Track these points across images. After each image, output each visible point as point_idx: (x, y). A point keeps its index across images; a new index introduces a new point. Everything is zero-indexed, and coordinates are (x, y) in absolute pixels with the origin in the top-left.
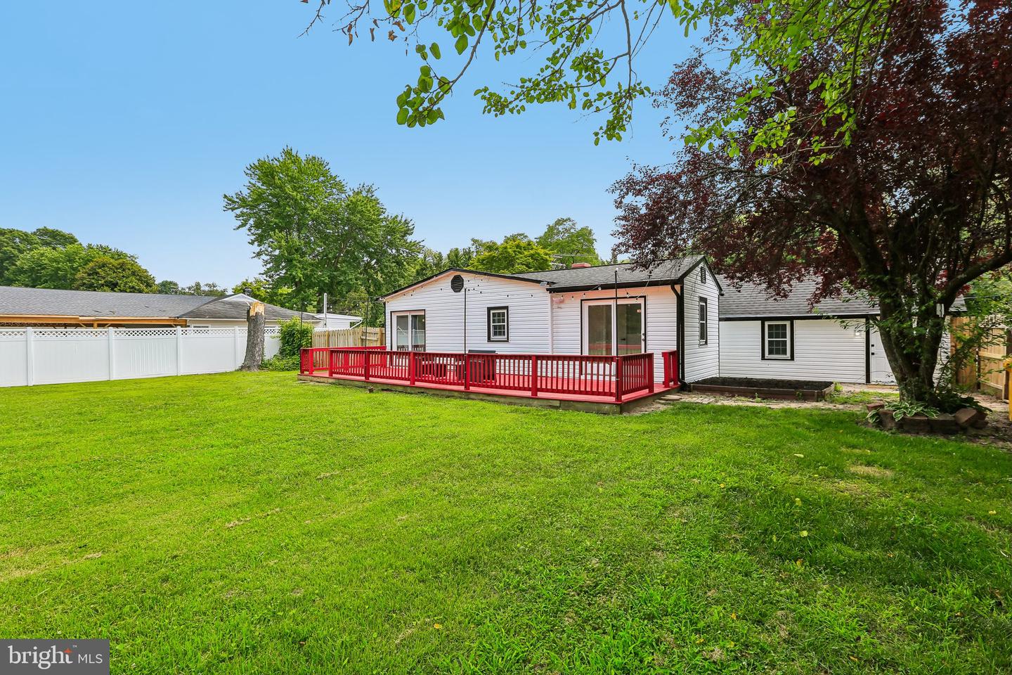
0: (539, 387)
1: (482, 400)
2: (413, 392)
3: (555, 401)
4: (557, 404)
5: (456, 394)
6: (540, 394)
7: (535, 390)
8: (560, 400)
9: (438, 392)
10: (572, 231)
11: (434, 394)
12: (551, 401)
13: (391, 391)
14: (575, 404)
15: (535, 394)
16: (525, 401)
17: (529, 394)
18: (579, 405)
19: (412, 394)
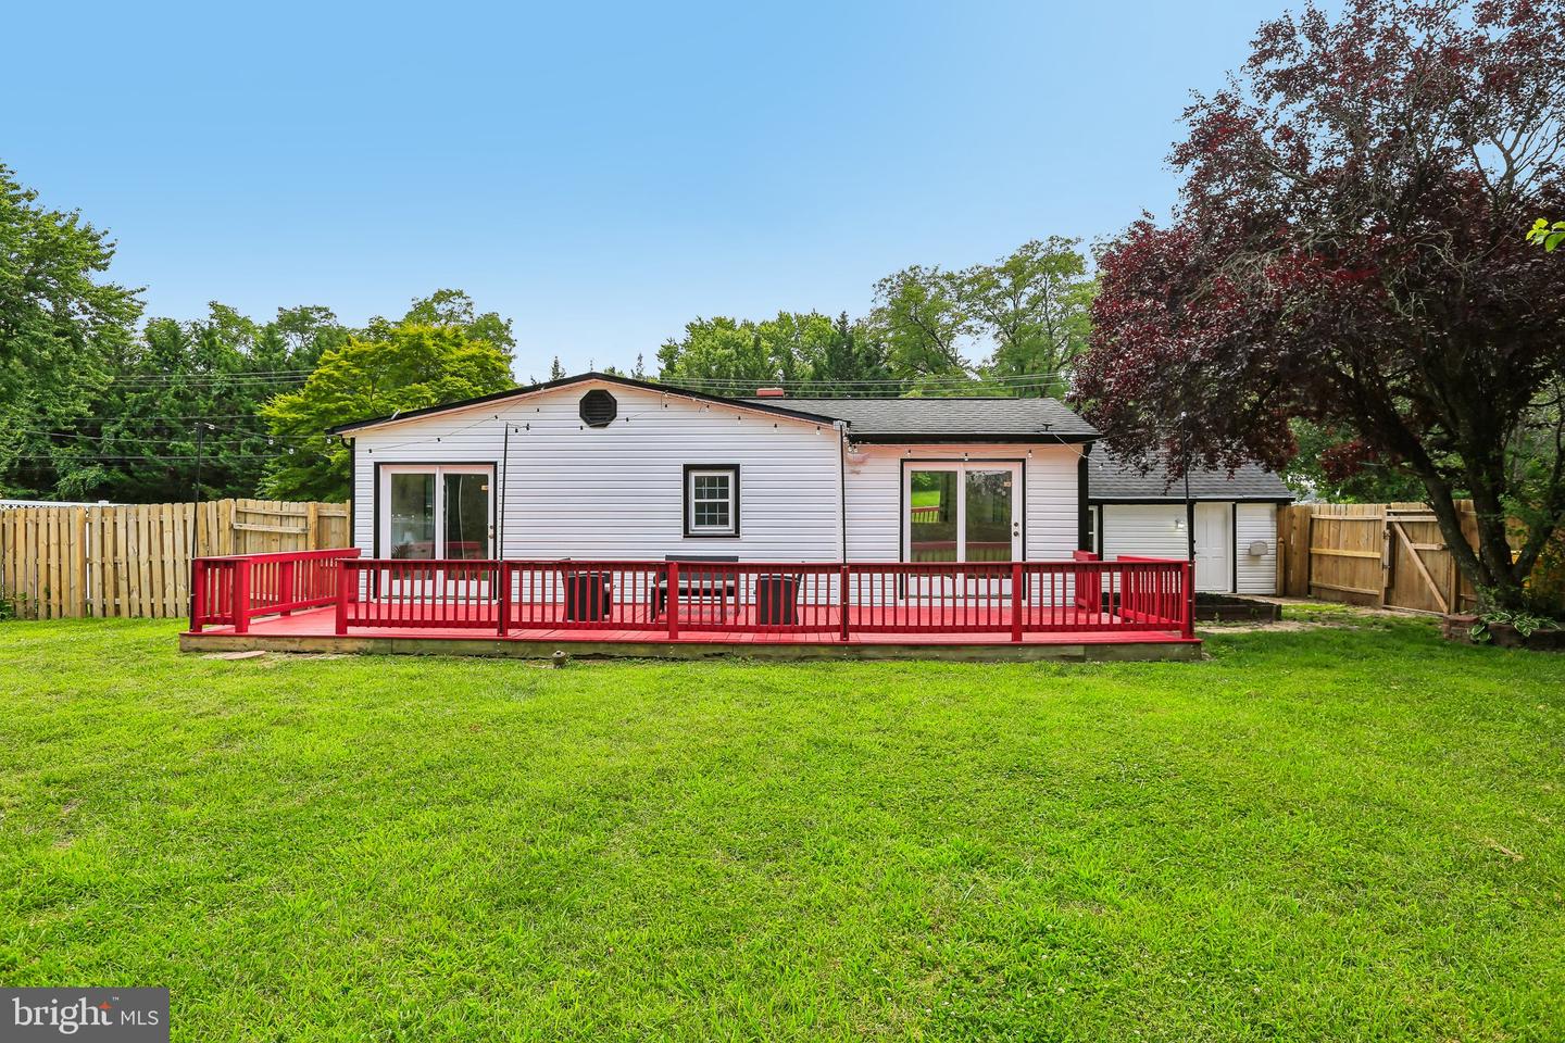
0: (1025, 622)
1: (895, 658)
2: (685, 655)
3: (1075, 648)
4: (1080, 651)
5: (822, 651)
6: (1027, 637)
7: (1017, 629)
8: (1086, 645)
9: (768, 651)
10: (466, 317)
11: (755, 657)
12: (1065, 648)
13: (611, 657)
14: (1115, 648)
15: (1017, 637)
16: (1003, 652)
17: (1007, 637)
18: (1123, 651)
19: (686, 660)
